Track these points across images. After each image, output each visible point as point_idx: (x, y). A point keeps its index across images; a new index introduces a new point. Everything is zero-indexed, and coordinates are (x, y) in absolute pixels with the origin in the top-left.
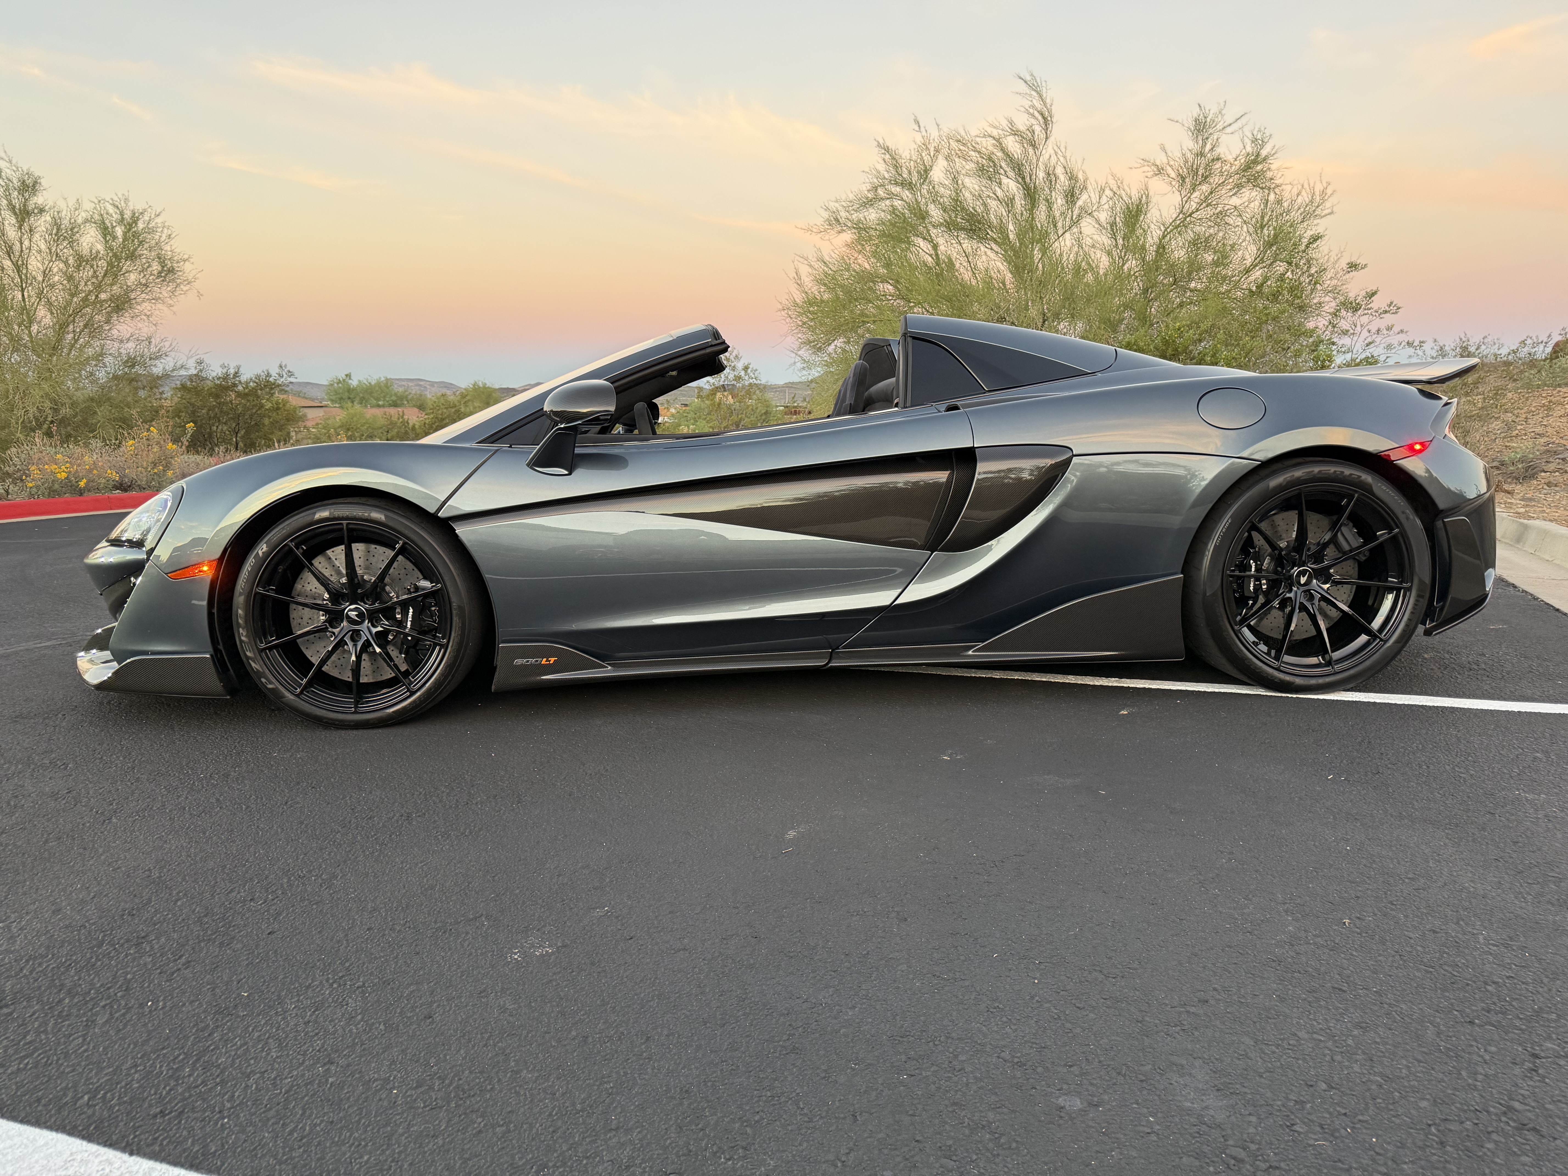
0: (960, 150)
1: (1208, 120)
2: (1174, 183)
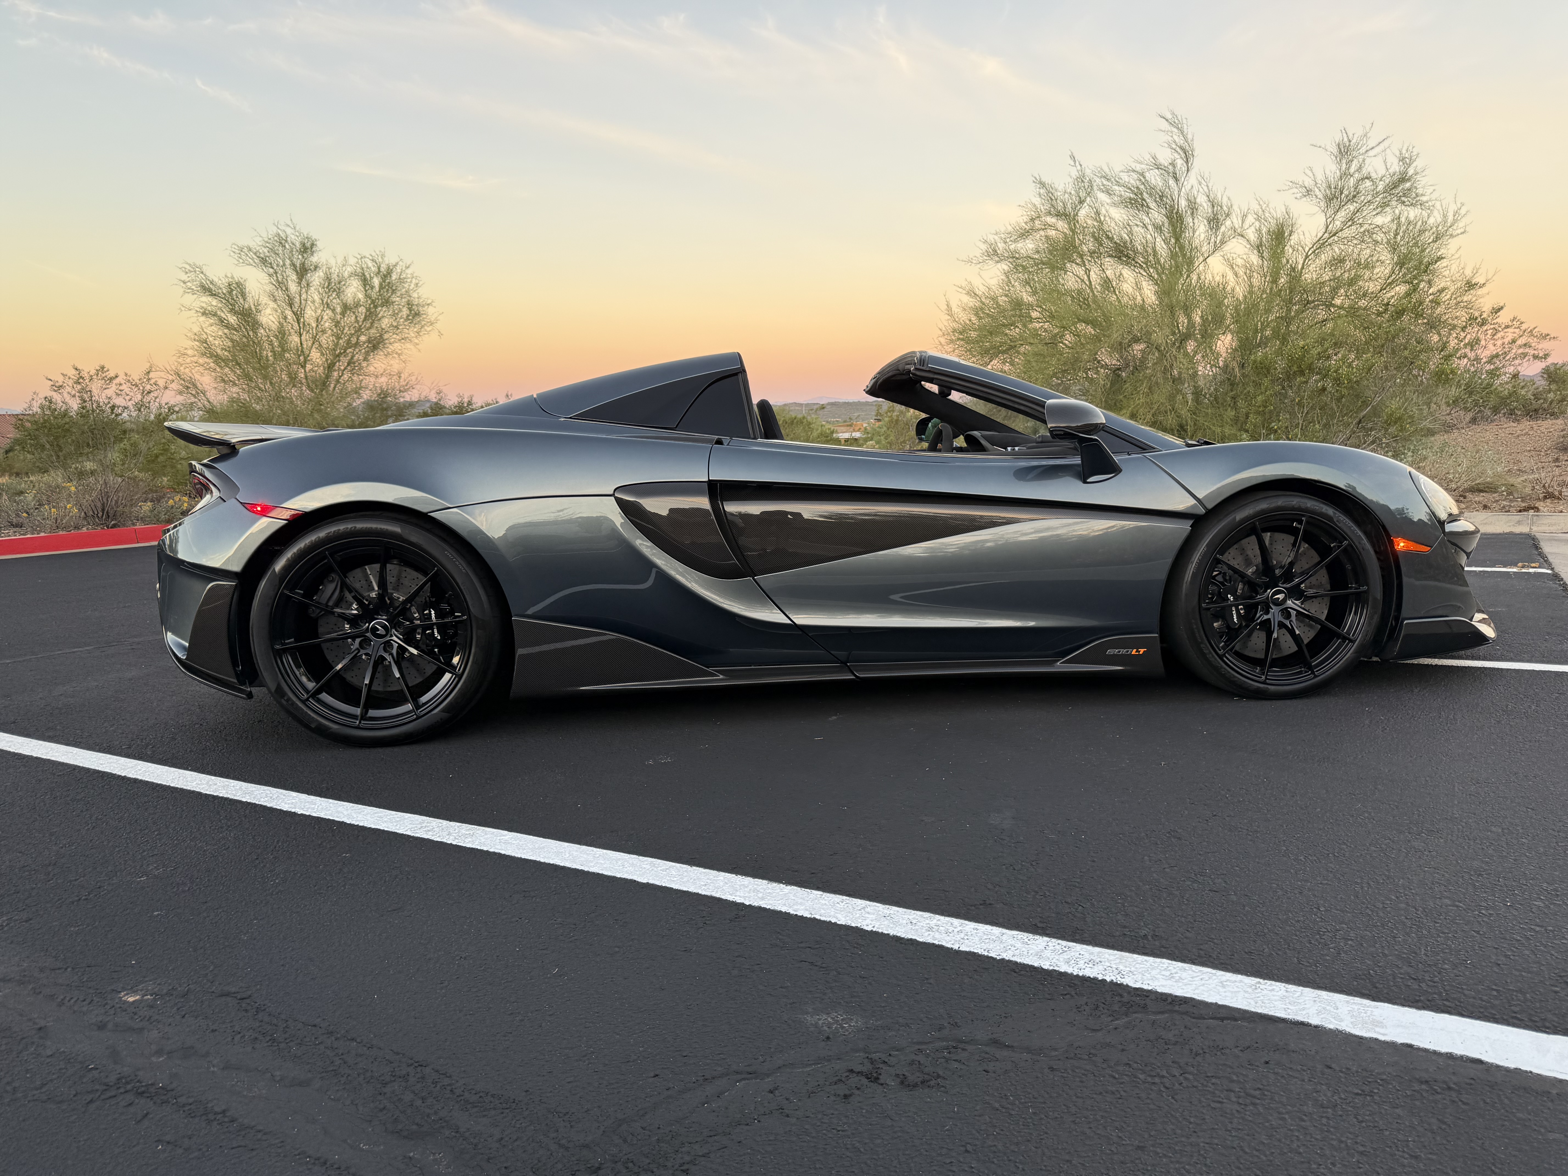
0: (1103, 185)
1: (1352, 144)
2: (1320, 203)
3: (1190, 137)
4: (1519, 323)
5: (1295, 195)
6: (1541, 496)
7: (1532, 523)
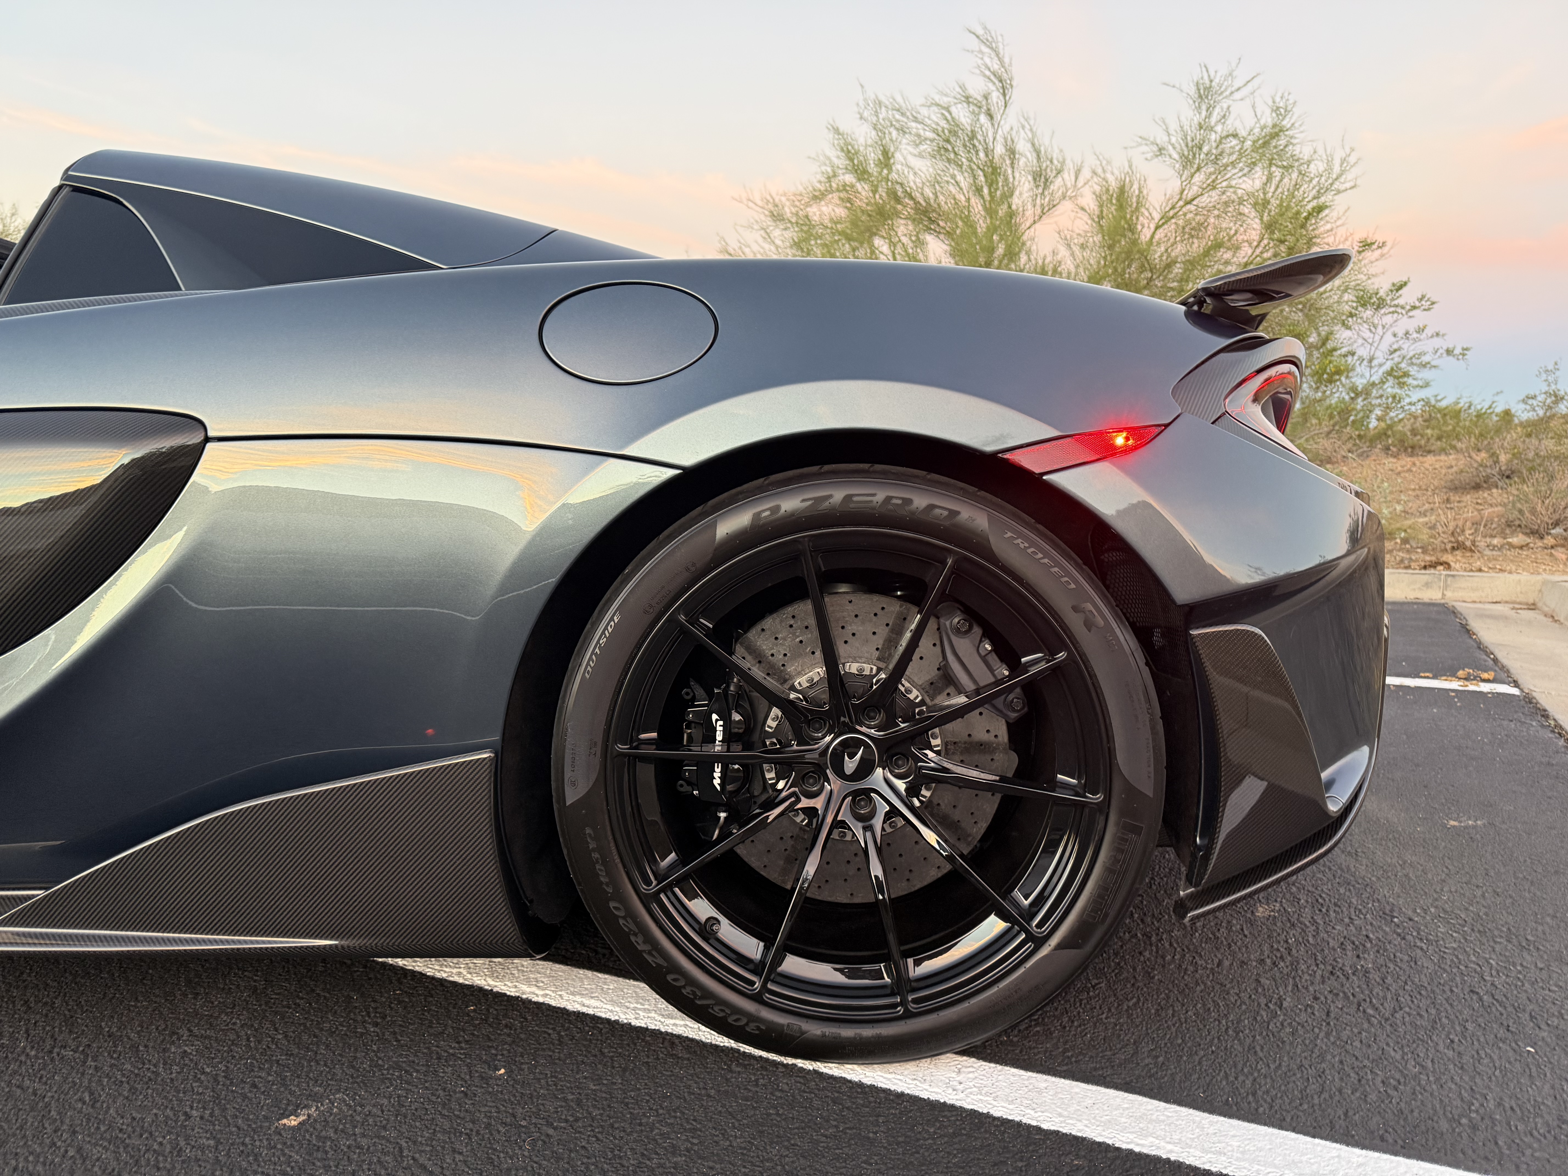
1: (1213, 84)
2: (1175, 165)
3: (1007, 60)
4: (1429, 303)
5: (1145, 156)
6: (1449, 546)
7: (1446, 587)
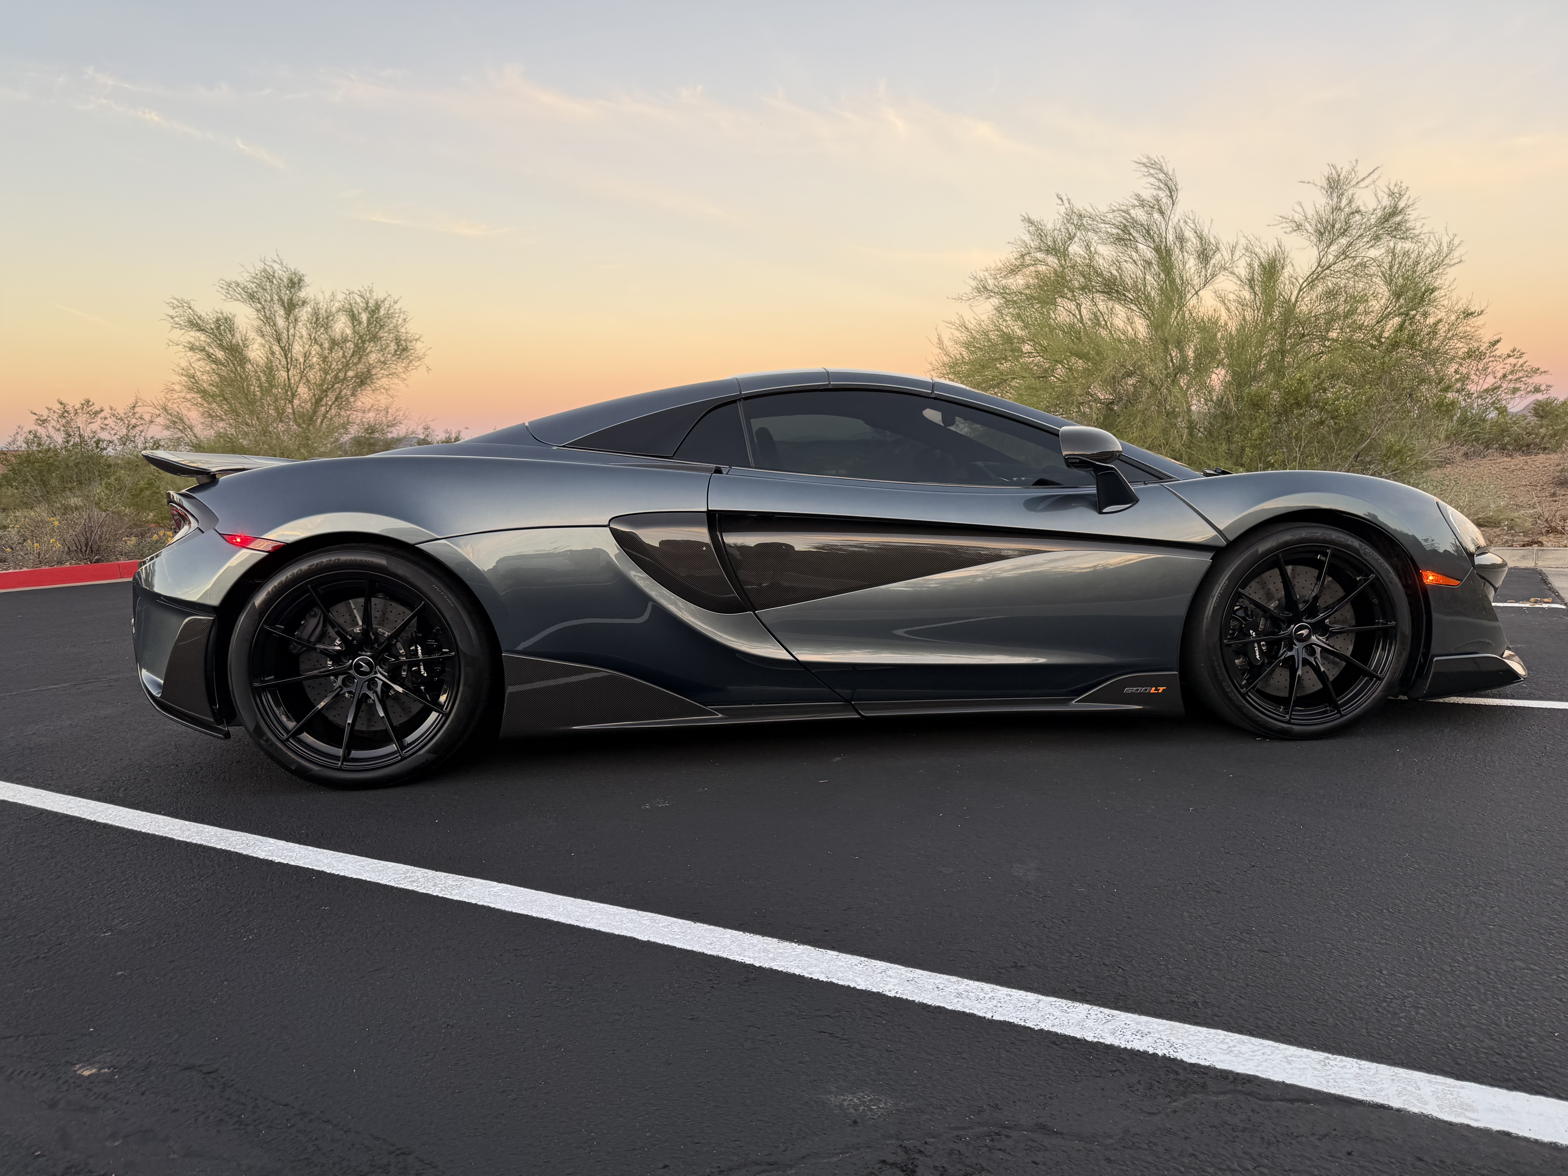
1: (1341, 177)
2: (1312, 238)
3: (1171, 173)
5: (1284, 230)
6: (1543, 531)
7: (1537, 558)
